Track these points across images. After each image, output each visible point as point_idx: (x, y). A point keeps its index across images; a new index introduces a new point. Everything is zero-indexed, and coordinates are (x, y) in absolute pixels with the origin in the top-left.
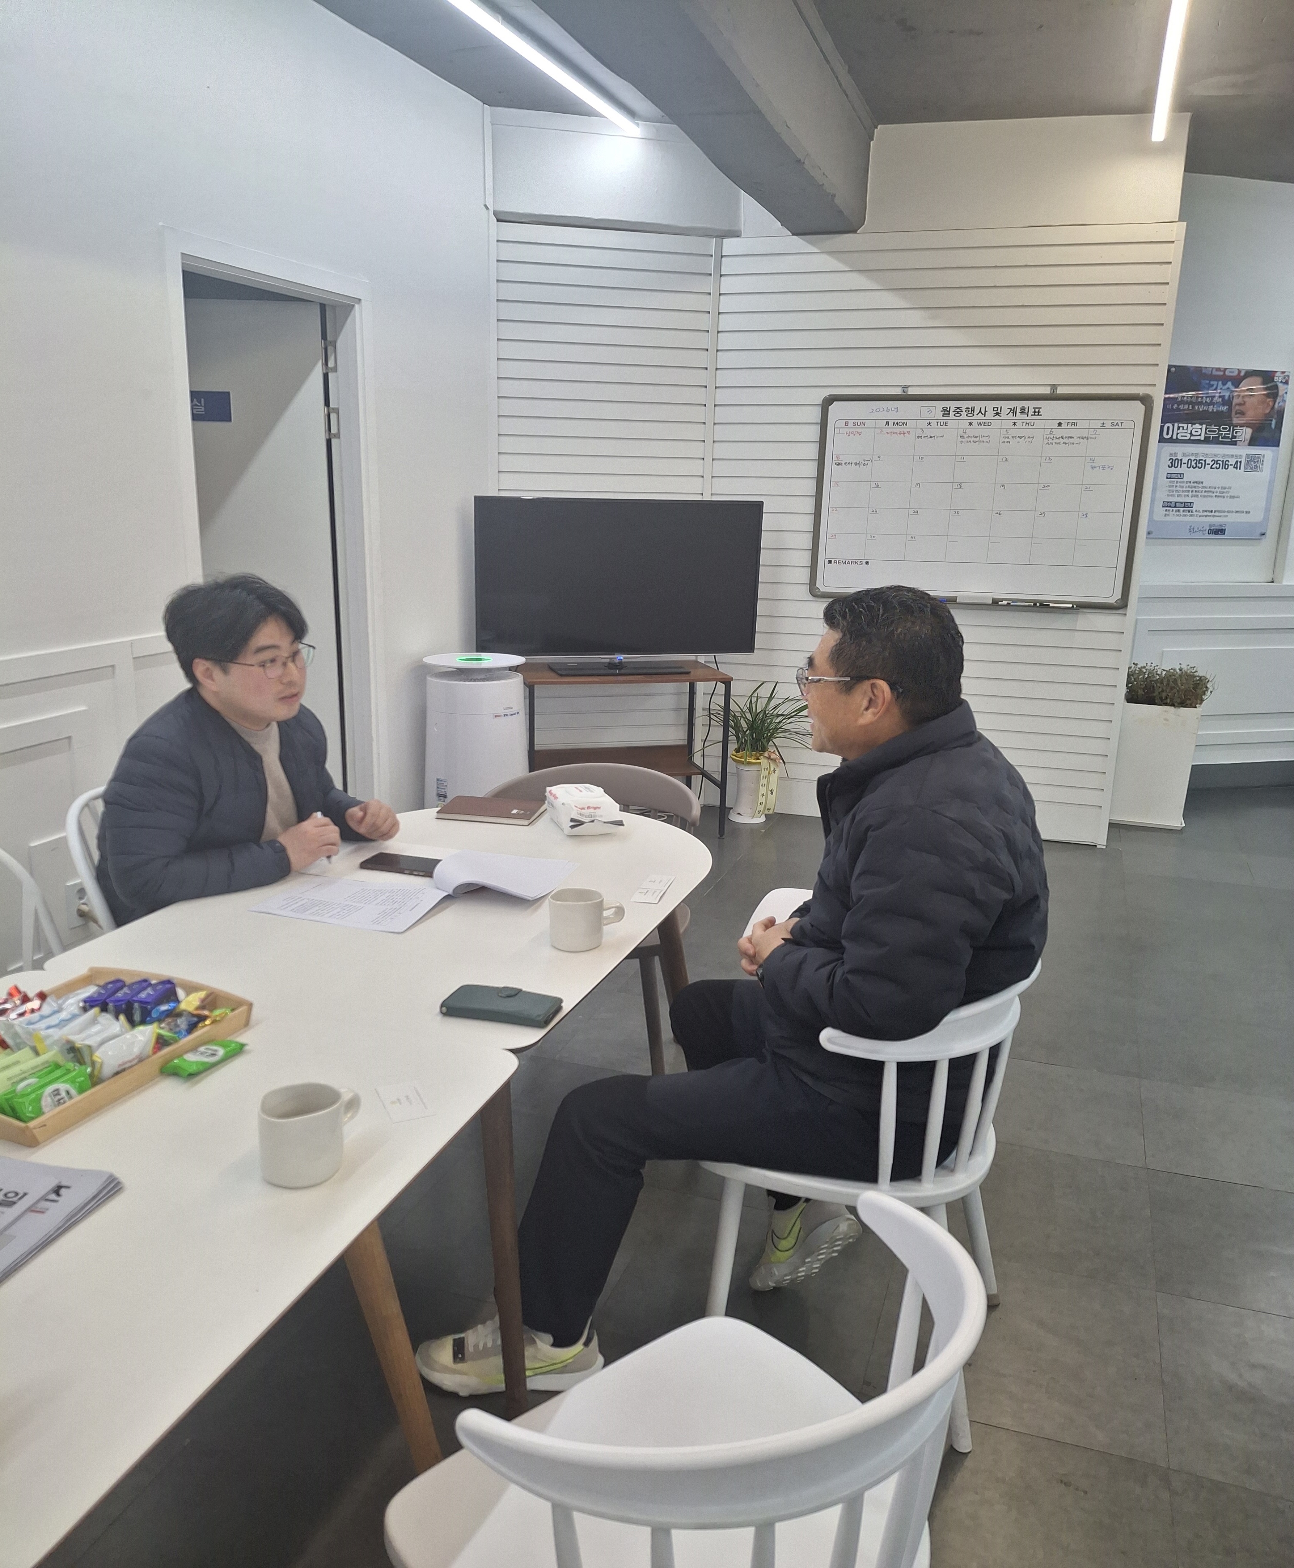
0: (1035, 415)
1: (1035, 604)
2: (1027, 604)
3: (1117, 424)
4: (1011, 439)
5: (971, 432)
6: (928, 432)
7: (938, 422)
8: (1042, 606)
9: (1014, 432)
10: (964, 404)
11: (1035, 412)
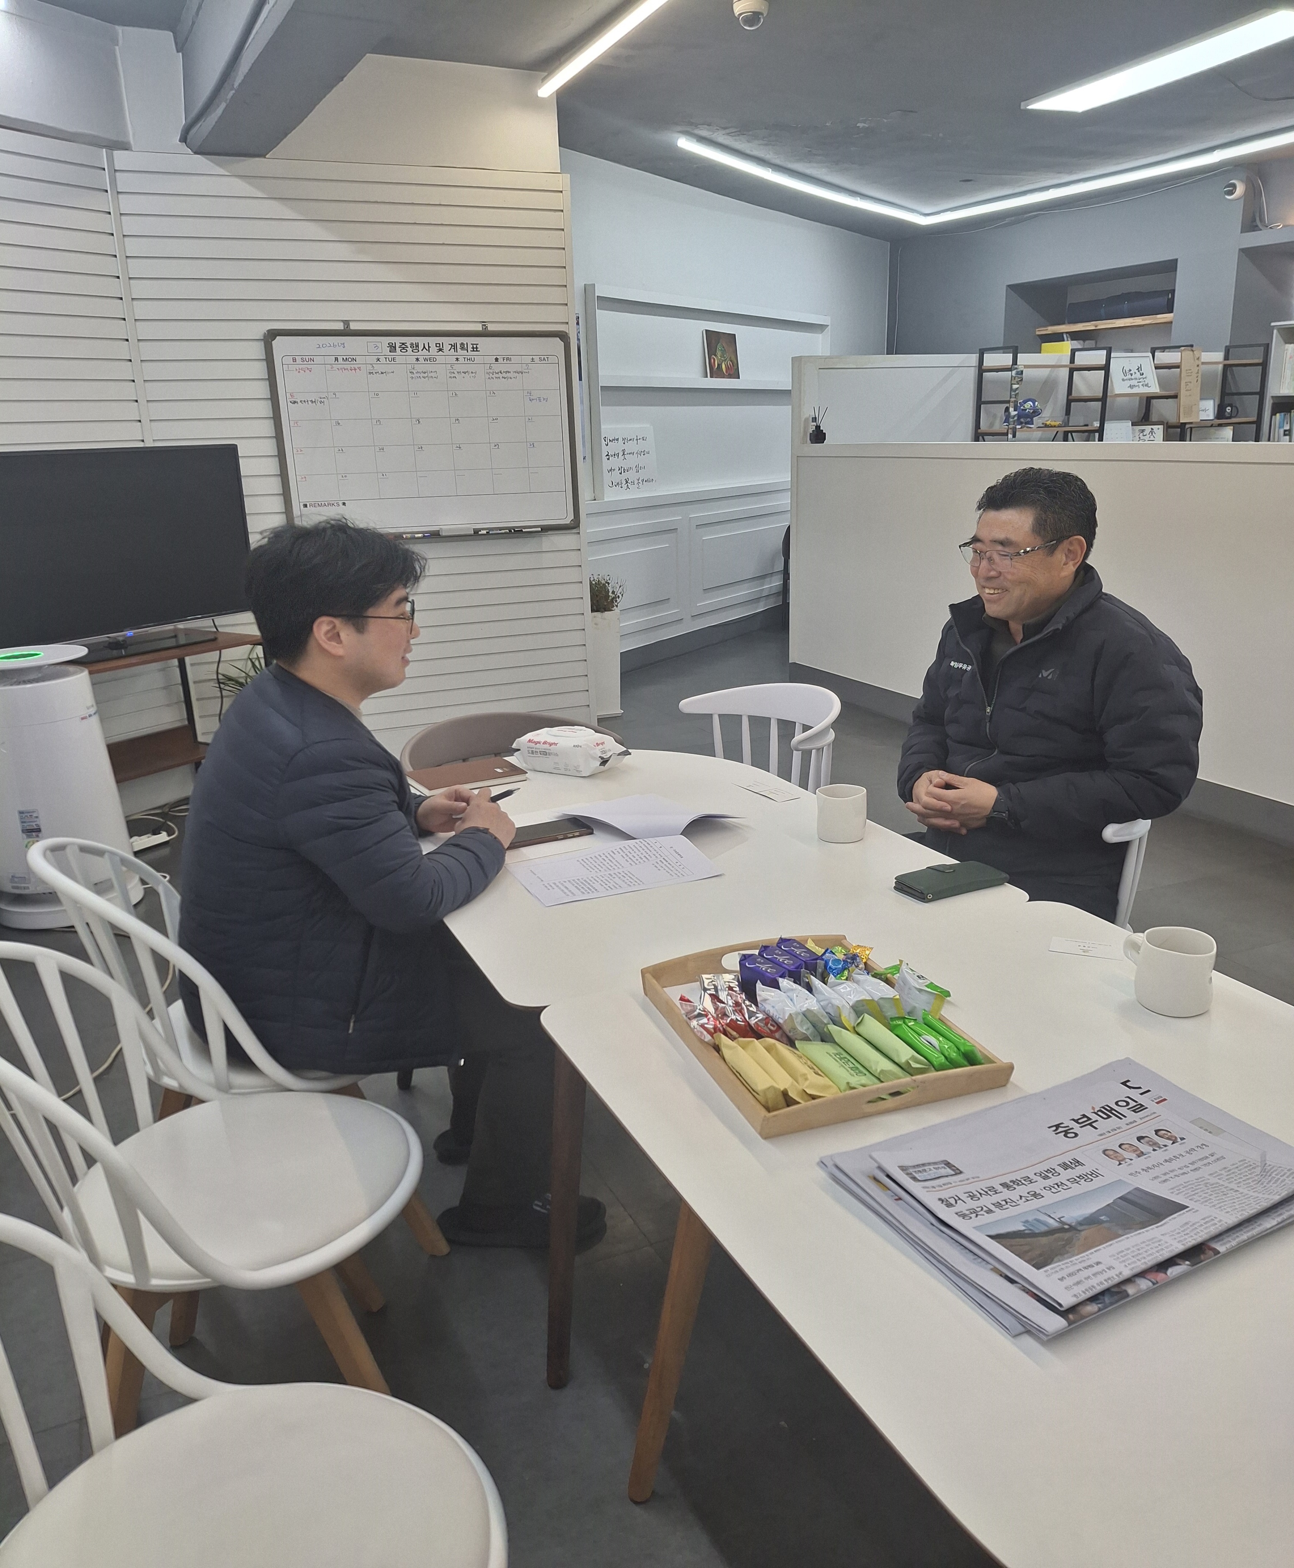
0: (474, 351)
1: (510, 531)
2: (503, 531)
3: (544, 359)
4: (456, 375)
5: (419, 368)
6: (378, 368)
7: (386, 358)
8: (516, 533)
9: (458, 368)
10: (408, 340)
11: (473, 348)
